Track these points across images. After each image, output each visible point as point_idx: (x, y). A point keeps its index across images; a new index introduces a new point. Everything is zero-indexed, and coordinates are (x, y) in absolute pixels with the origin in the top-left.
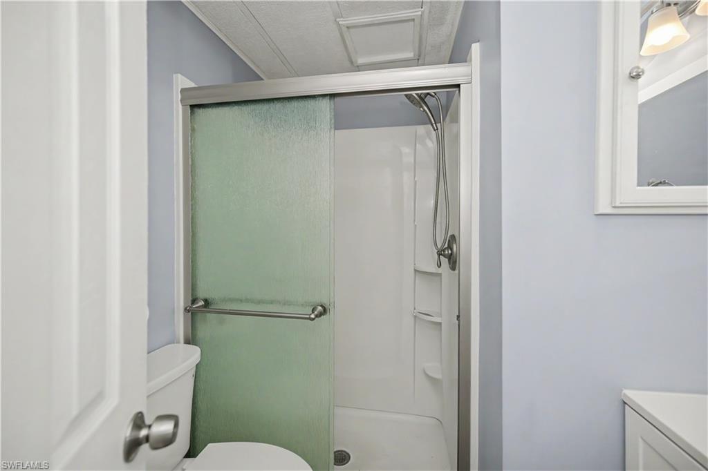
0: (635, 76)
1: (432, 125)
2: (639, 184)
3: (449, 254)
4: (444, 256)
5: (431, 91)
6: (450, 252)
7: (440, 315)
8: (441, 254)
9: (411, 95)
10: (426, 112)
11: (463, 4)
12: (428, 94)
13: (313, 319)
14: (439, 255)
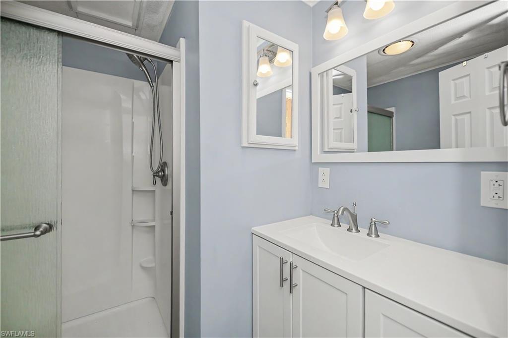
0: (256, 85)
1: (149, 82)
2: (257, 134)
3: (162, 174)
4: (158, 176)
5: (149, 58)
6: (163, 173)
7: (154, 220)
8: (156, 176)
9: (133, 55)
10: (144, 72)
11: (173, 3)
12: (146, 59)
13: (39, 236)
14: (154, 176)
